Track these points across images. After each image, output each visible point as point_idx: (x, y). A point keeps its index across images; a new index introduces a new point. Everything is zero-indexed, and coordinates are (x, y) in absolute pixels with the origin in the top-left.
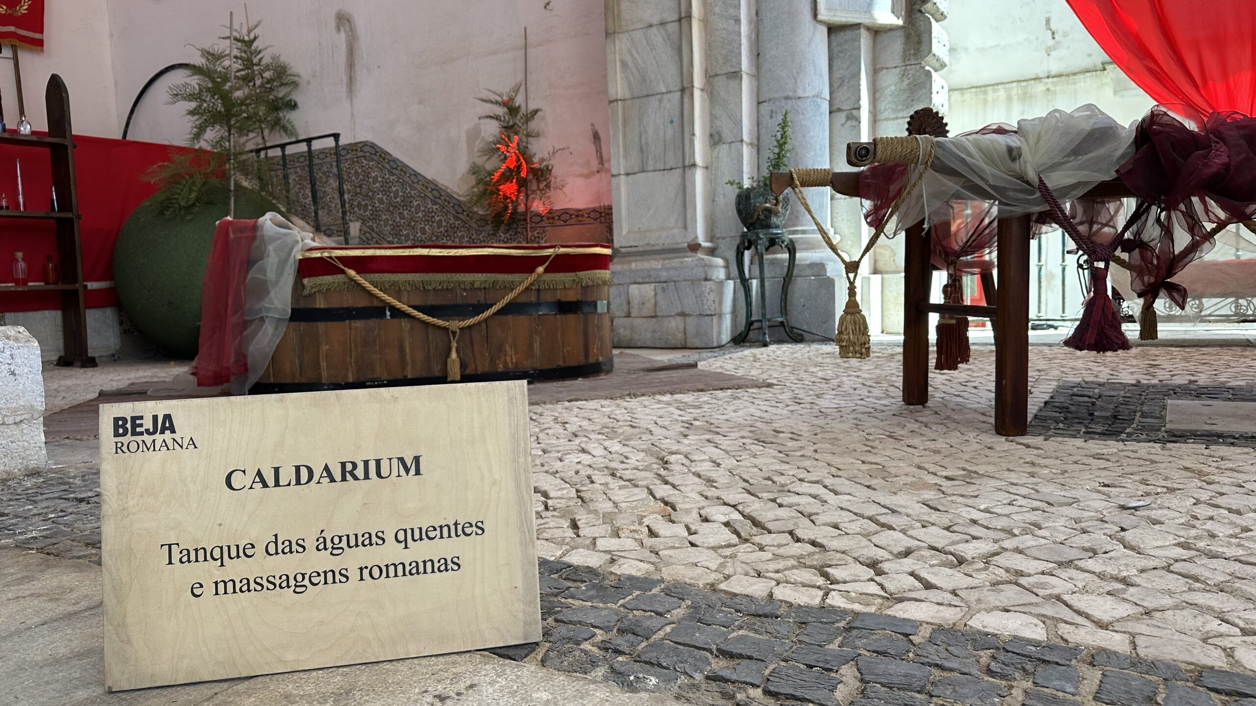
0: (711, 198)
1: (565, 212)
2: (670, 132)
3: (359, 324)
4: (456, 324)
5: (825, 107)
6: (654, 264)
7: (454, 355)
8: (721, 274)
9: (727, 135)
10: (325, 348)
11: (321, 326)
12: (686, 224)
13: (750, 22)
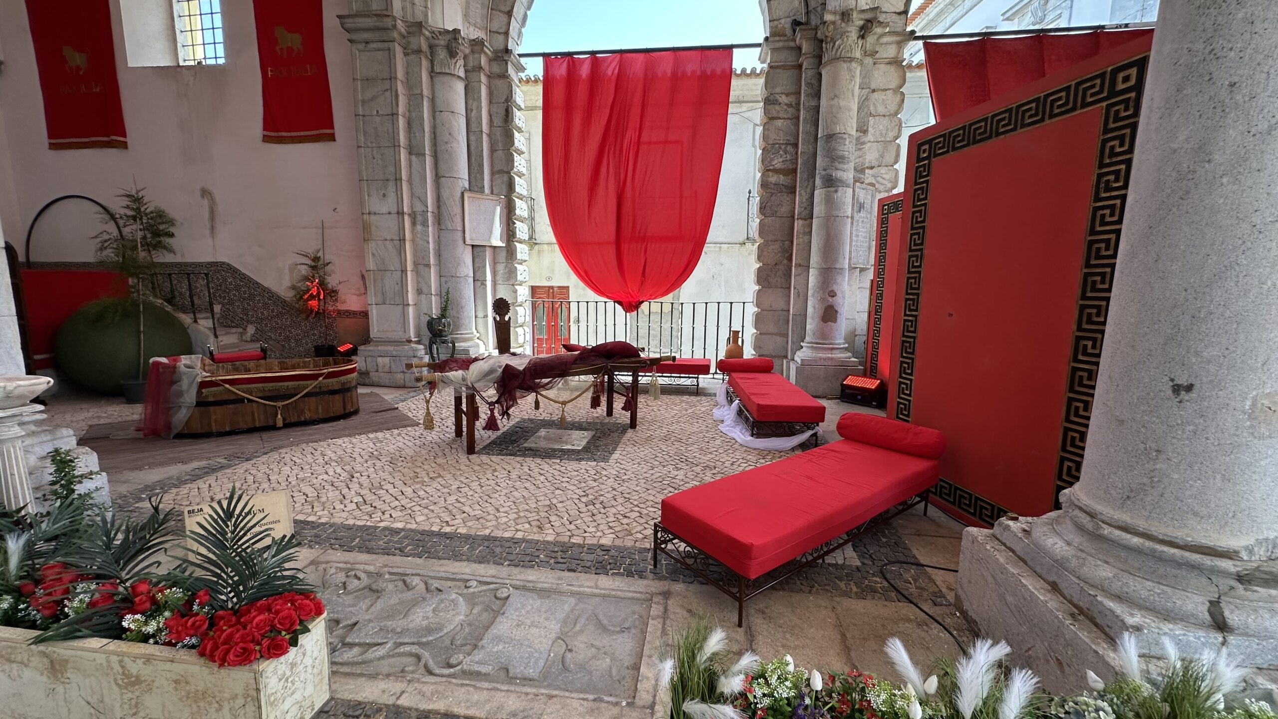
0: (418, 317)
1: (347, 311)
2: (397, 289)
3: (231, 406)
4: (280, 404)
5: (471, 280)
6: (390, 348)
7: (279, 416)
8: (423, 352)
9: (425, 290)
10: (213, 417)
11: (212, 408)
12: (405, 329)
13: (434, 242)
